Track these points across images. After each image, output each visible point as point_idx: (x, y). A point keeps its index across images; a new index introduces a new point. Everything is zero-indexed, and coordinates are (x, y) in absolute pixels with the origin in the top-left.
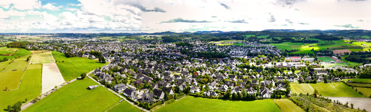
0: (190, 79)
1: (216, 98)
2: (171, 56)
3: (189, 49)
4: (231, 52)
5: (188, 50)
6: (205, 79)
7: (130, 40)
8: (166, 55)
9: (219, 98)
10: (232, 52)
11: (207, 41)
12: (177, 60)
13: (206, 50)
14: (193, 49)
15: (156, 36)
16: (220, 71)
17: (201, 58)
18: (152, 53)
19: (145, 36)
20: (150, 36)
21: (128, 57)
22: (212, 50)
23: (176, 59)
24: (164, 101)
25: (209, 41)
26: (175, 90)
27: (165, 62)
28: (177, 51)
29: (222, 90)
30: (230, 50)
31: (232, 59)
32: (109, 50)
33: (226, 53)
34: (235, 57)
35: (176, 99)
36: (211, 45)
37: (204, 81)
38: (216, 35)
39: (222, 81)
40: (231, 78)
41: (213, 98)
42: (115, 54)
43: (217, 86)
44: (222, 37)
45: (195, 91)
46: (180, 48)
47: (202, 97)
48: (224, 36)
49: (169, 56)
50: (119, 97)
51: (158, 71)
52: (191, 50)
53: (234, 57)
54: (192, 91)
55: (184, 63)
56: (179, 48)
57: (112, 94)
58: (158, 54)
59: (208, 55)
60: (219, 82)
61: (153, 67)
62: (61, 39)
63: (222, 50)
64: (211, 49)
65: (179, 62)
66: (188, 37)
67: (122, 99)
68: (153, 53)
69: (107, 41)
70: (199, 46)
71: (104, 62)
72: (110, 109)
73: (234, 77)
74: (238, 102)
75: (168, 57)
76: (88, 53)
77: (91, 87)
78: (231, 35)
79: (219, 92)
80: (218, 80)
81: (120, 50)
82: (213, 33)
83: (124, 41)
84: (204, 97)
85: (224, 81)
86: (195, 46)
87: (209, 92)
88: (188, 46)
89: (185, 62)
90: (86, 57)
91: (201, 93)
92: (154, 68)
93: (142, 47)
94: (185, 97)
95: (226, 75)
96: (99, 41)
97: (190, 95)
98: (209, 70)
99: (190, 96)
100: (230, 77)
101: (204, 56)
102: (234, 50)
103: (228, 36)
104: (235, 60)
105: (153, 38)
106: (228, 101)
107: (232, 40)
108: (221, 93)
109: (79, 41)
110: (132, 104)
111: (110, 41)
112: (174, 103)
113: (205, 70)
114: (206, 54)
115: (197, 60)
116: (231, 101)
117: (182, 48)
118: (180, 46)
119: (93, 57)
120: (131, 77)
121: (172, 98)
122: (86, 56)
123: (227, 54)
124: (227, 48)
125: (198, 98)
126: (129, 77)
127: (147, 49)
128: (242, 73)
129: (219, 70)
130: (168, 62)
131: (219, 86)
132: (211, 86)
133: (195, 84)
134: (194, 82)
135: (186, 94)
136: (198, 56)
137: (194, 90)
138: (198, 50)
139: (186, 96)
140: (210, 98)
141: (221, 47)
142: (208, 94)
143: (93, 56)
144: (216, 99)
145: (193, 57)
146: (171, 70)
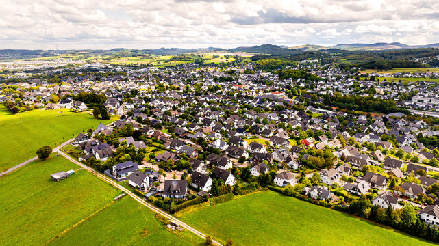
0: (284, 153)
1: (329, 206)
2: (262, 101)
3: (307, 87)
4: (414, 100)
5: (303, 88)
6: (318, 159)
7: (182, 64)
8: (252, 98)
9: (336, 209)
10: (419, 101)
11: (355, 68)
12: (272, 110)
13: (348, 91)
14: (316, 87)
15: (239, 55)
16: (365, 145)
17: (331, 110)
18: (221, 93)
19: (215, 54)
20: (226, 54)
21: (165, 102)
22: (363, 90)
23: (270, 109)
24: (210, 197)
25: (362, 70)
26: (241, 176)
27: (243, 112)
28: (279, 90)
29: (352, 191)
30: (413, 94)
31: (412, 119)
32: (128, 87)
33: (399, 102)
34: (424, 115)
35: (236, 194)
36: (364, 78)
37: (315, 162)
38: (385, 55)
39: (361, 169)
40: (389, 166)
41: (321, 204)
42: (137, 97)
43: (343, 179)
44: (402, 59)
45: (285, 183)
46: (285, 83)
47: (297, 198)
48: (408, 57)
49: (258, 100)
50: (118, 189)
51: (219, 134)
52: (312, 88)
53: (421, 113)
54: (279, 182)
55: (285, 116)
56: (283, 83)
57: (105, 185)
58: (235, 95)
59: (348, 103)
60: (354, 170)
61: (213, 125)
62: (5, 66)
63: (391, 93)
64: (362, 88)
65: (275, 114)
66: (311, 56)
67: (123, 192)
68: (224, 94)
69: (129, 66)
70: (333, 81)
71: (106, 117)
72: (91, 215)
73: (398, 164)
74: (385, 229)
75: (254, 102)
76: (70, 99)
77: (56, 176)
78: (430, 55)
79: (343, 195)
80: (353, 165)
81: (152, 87)
82: (378, 49)
83: (166, 67)
84: (302, 199)
85: (365, 171)
86: (323, 80)
87: (316, 190)
88: (306, 79)
89: (289, 114)
90: (65, 107)
91: (297, 189)
92: (215, 125)
93: (204, 79)
94: (259, 192)
95: (378, 156)
96: (110, 67)
97: (271, 189)
98: (338, 138)
99: (271, 192)
100: (388, 162)
101: (337, 105)
102: (426, 95)
103: (417, 58)
104: (422, 121)
105: (231, 60)
106: (357, 220)
107: (427, 69)
108: (346, 198)
109: (58, 70)
110: (141, 201)
111: (135, 67)
112: (229, 202)
113: (329, 138)
114: (344, 101)
115: (320, 112)
116: (365, 223)
117: (290, 83)
118: (287, 78)
119: (83, 106)
120: (158, 145)
121: (229, 192)
122: (64, 105)
123: (401, 104)
124: (408, 89)
125: (287, 197)
126: (155, 146)
127: (214, 84)
128: (428, 161)
129: (366, 140)
130: (249, 113)
131: (350, 181)
132: (326, 177)
133: (292, 165)
134: (291, 163)
135: (263, 187)
136: (325, 103)
137: (283, 181)
138: (327, 89)
139: (261, 190)
140: (315, 203)
141: (390, 85)
142: (312, 193)
143: (83, 104)
144: (329, 209)
145: (312, 105)
146: (250, 131)
